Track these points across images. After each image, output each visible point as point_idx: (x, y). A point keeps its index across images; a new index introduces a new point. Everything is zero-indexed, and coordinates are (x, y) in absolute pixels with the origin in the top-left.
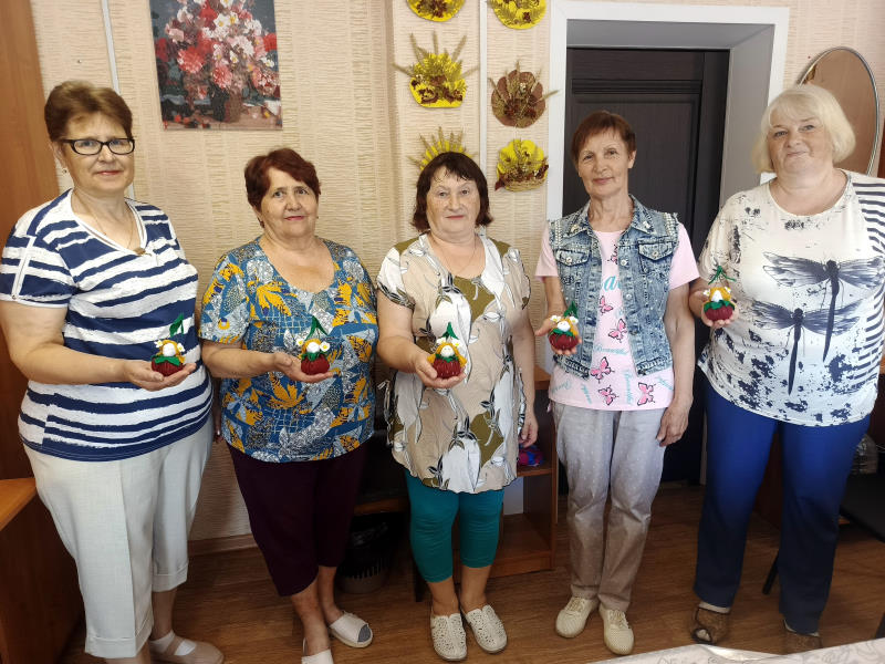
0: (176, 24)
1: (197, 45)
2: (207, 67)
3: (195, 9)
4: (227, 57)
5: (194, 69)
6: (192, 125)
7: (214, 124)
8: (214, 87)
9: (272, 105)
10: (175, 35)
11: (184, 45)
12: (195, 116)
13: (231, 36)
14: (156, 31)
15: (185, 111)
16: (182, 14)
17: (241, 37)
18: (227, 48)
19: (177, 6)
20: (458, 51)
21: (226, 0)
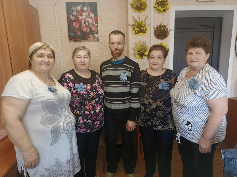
0: (73, 15)
1: (77, 20)
2: (80, 26)
3: (77, 11)
4: (85, 23)
5: (77, 27)
6: (76, 41)
7: (82, 40)
8: (82, 31)
9: (96, 35)
10: (72, 18)
11: (74, 21)
13: (86, 18)
14: (68, 17)
15: (74, 37)
16: (74, 13)
17: (89, 18)
18: (85, 21)
19: (73, 11)
20: (145, 20)
21: (85, 9)
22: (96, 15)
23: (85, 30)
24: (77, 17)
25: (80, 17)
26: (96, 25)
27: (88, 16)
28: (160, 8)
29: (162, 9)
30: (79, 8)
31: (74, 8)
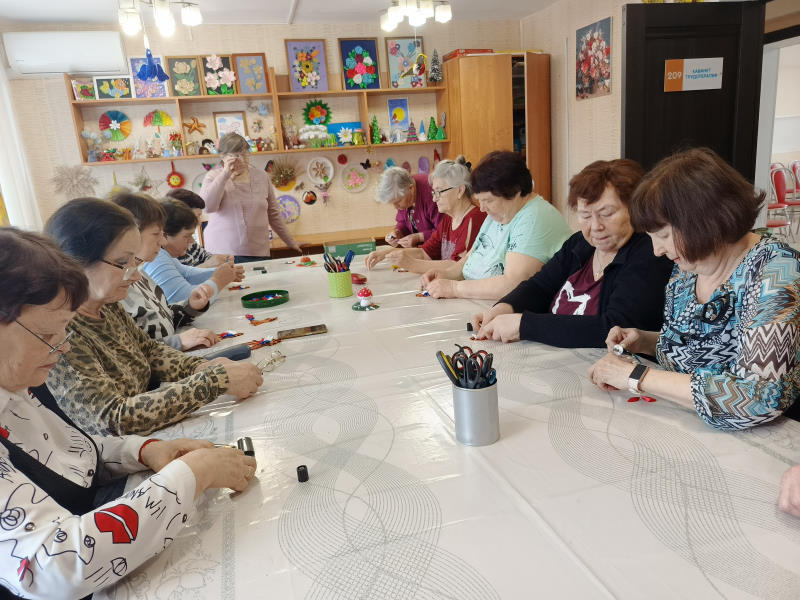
0: (582, 52)
1: (587, 59)
2: (589, 69)
3: (587, 43)
4: (594, 62)
5: (585, 71)
6: (583, 98)
7: (589, 95)
8: (591, 77)
9: (607, 82)
10: (581, 57)
11: (583, 61)
12: (584, 93)
13: (596, 52)
14: (577, 56)
15: (582, 91)
16: (584, 47)
17: (599, 51)
18: (595, 58)
19: (583, 44)
21: (596, 35)
22: (608, 43)
23: (593, 76)
24: (586, 54)
25: (590, 53)
26: (607, 61)
27: (598, 48)
30: (588, 36)
31: (584, 39)
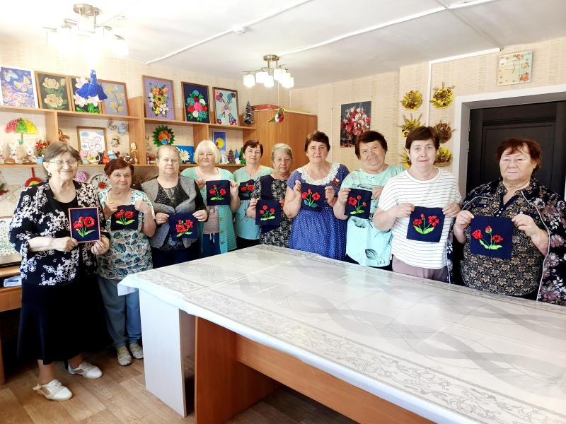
0: (346, 118)
1: (350, 123)
2: (352, 129)
3: (351, 114)
4: (357, 126)
5: (349, 130)
6: (347, 146)
8: (353, 135)
10: (346, 121)
11: (347, 124)
12: (348, 143)
13: (359, 120)
14: (342, 120)
15: (345, 142)
16: (348, 116)
17: (361, 120)
18: (358, 123)
19: (347, 113)
20: (419, 119)
21: (358, 110)
22: (369, 116)
24: (350, 120)
25: (353, 120)
26: (368, 127)
28: (439, 101)
29: (442, 103)
30: (352, 110)
31: (348, 111)
